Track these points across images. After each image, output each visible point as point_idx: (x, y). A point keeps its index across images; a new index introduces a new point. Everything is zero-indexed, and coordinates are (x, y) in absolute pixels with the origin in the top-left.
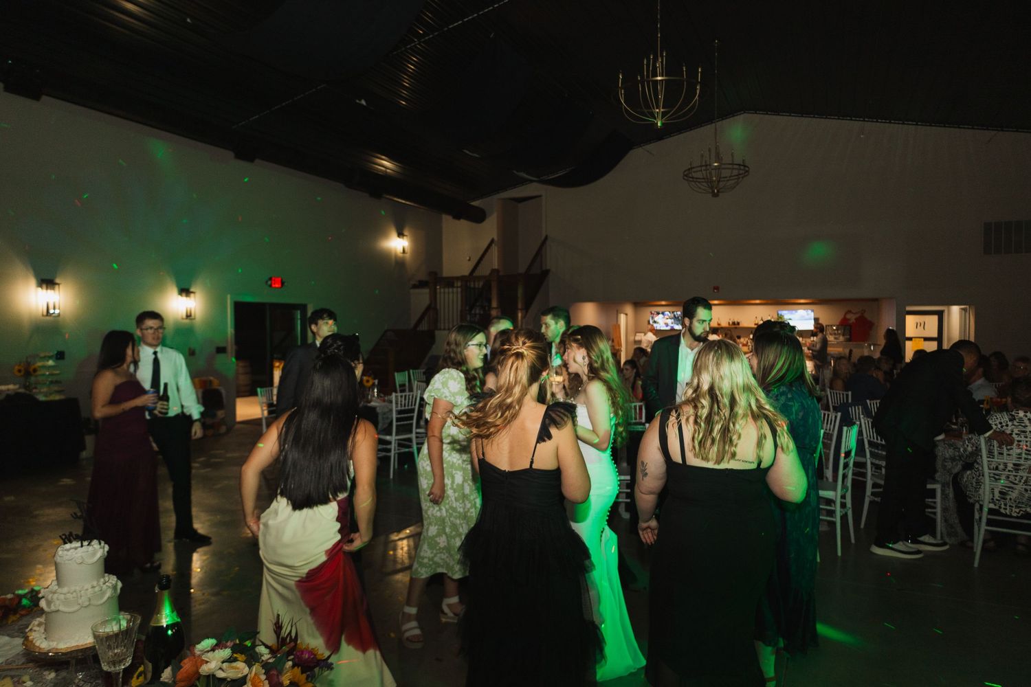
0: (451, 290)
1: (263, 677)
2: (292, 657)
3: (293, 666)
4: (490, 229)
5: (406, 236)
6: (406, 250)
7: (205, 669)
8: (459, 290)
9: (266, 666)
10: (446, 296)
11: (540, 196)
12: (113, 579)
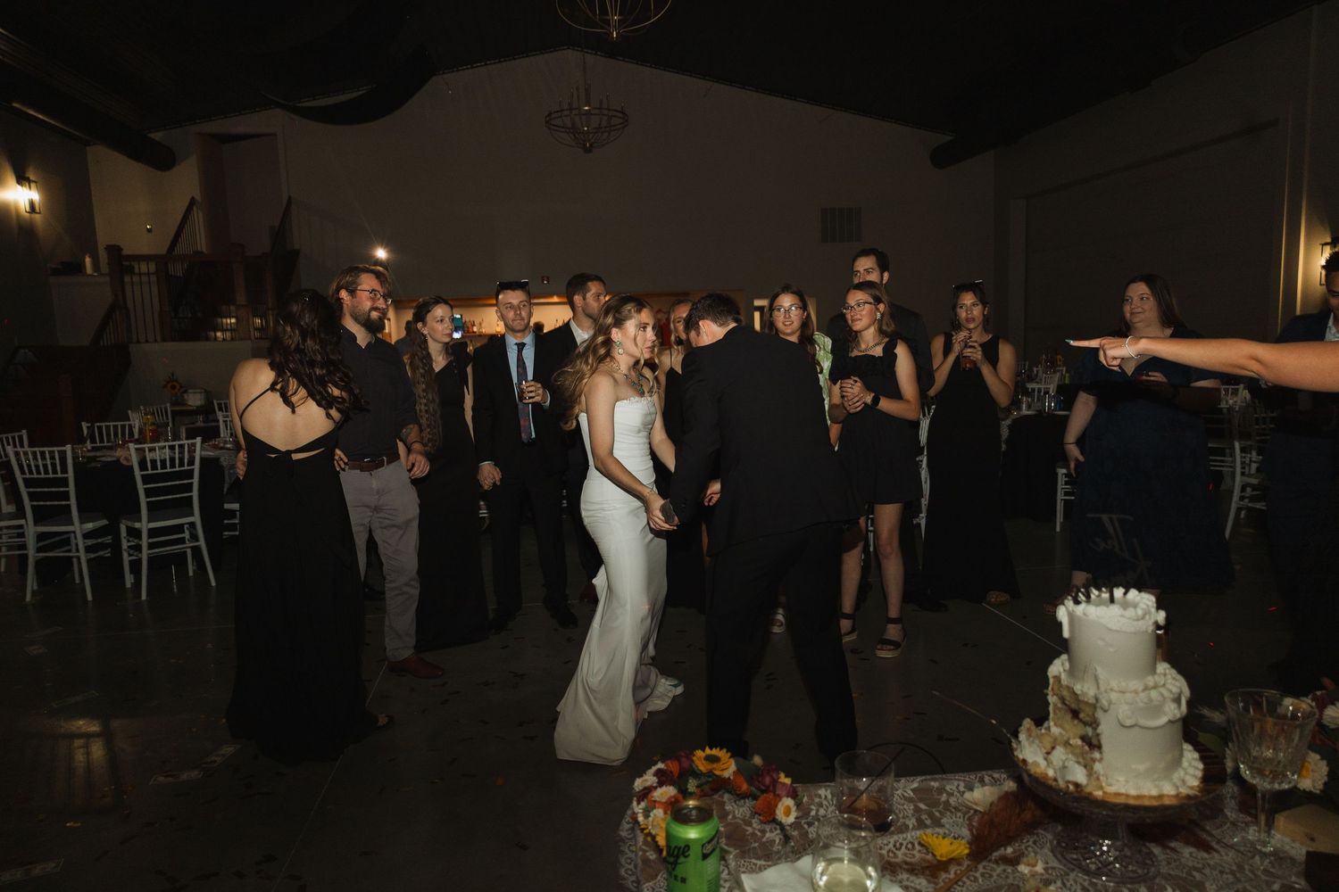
5: (34, 182)
6: (37, 208)
8: (153, 278)
11: (275, 135)
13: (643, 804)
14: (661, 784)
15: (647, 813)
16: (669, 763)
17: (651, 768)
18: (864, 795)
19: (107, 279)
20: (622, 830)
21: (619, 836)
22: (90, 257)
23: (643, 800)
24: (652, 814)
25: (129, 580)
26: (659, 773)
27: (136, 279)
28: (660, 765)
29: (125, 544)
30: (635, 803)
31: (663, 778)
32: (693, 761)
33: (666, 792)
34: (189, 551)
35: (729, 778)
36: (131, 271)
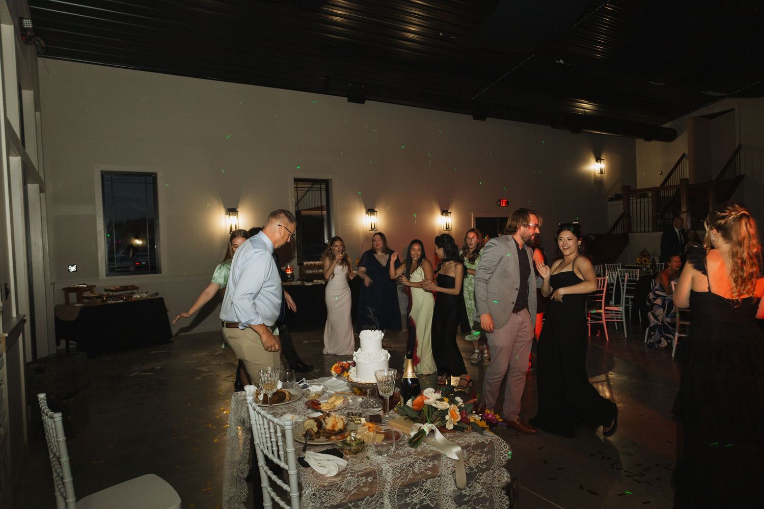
0: (642, 200)
1: (458, 413)
2: (481, 415)
3: (481, 420)
4: (681, 146)
5: (603, 160)
7: (426, 402)
9: (460, 407)
10: (638, 205)
11: (734, 109)
12: (386, 352)
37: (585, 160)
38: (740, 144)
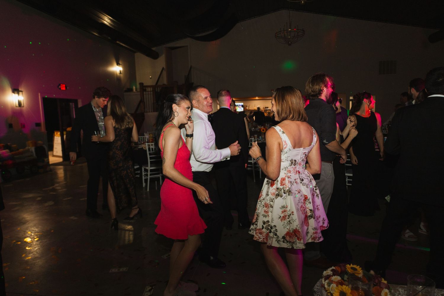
5: (121, 65)
6: (122, 72)
8: (152, 93)
11: (187, 46)
13: (327, 281)
14: (334, 275)
15: (329, 285)
16: (336, 267)
17: (329, 268)
18: (420, 293)
19: (139, 93)
20: (315, 288)
21: (314, 290)
22: (135, 86)
23: (327, 280)
24: (331, 285)
25: (144, 184)
26: (332, 270)
27: (147, 93)
28: (333, 268)
29: (143, 174)
30: (323, 280)
31: (335, 273)
32: (346, 268)
33: (337, 278)
34: (161, 177)
35: (360, 277)
36: (145, 90)
37: (111, 64)
38: (191, 66)
